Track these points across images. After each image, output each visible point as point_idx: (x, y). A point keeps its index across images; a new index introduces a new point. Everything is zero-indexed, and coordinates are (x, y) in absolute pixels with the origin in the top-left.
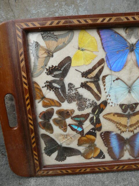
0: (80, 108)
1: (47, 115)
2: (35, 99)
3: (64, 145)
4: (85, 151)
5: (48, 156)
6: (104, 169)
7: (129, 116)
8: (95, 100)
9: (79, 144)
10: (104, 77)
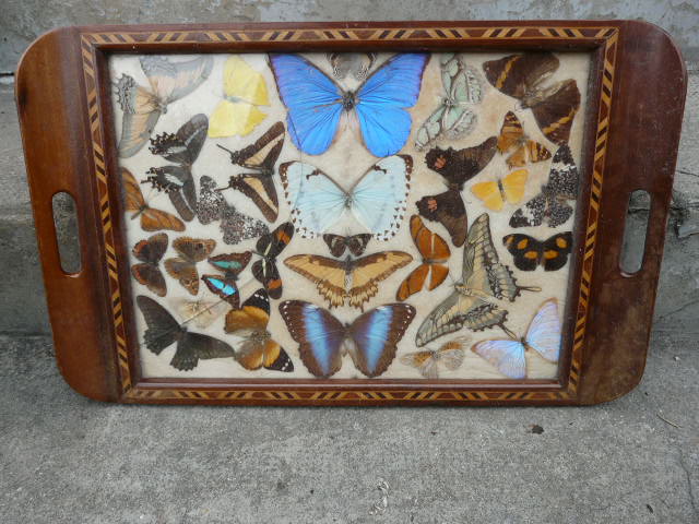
0: (230, 238)
1: (152, 250)
2: (124, 209)
3: (193, 328)
4: (243, 347)
5: (154, 355)
6: (290, 396)
7: (349, 266)
8: (265, 221)
9: (229, 329)
10: (285, 166)
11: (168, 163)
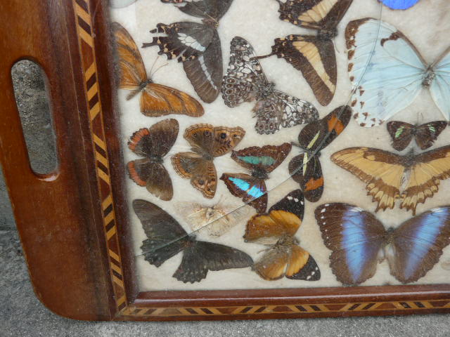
0: (265, 126)
1: (156, 141)
2: (118, 85)
3: (204, 237)
4: (264, 256)
7: (409, 162)
8: (315, 103)
9: (250, 236)
10: (355, 25)
11: (184, 17)
